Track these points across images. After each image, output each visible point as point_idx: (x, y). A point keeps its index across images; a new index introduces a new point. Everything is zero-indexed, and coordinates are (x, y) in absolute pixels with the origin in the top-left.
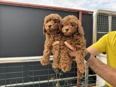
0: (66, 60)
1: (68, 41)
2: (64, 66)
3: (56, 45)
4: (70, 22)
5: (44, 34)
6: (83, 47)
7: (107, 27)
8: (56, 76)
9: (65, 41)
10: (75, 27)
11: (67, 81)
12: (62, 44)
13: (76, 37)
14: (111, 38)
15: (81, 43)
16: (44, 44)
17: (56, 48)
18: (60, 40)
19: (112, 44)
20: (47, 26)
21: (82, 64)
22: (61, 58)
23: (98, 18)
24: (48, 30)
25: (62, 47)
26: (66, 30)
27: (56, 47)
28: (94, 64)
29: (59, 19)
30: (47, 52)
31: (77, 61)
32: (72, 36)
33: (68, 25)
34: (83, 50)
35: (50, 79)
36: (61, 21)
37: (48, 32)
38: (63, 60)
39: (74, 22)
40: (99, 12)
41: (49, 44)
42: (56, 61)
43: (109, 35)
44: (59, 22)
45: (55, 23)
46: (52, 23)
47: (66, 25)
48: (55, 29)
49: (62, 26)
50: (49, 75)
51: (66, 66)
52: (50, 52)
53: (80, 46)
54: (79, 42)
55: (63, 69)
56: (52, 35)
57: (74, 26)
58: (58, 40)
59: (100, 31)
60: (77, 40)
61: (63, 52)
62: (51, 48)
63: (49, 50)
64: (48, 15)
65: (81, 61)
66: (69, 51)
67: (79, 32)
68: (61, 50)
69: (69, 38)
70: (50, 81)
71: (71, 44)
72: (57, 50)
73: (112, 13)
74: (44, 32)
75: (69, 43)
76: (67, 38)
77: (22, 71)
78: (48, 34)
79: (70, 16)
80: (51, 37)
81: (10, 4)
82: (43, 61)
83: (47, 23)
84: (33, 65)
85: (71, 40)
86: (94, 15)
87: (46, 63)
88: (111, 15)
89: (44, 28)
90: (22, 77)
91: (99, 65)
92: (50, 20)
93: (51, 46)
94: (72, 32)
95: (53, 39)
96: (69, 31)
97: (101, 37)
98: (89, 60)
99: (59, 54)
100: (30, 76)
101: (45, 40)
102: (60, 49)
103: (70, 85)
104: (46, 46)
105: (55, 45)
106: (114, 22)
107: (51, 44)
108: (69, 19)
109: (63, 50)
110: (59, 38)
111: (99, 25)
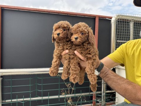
0: (76, 71)
1: (78, 50)
2: (74, 77)
3: (66, 54)
4: (79, 30)
5: (53, 42)
6: (94, 56)
7: (127, 35)
8: (68, 91)
9: (75, 50)
10: (86, 36)
11: (80, 97)
12: (71, 53)
13: (87, 46)
14: (129, 48)
15: (92, 52)
16: (53, 53)
17: (65, 58)
18: (70, 49)
19: (130, 55)
20: (56, 34)
21: (92, 74)
22: (71, 68)
23: (117, 24)
24: (56, 38)
25: (72, 56)
26: (75, 38)
27: (65, 56)
28: (108, 76)
29: (68, 26)
30: (56, 61)
31: (87, 71)
32: (82, 45)
33: (77, 33)
34: (94, 60)
35: (61, 95)
36: (70, 28)
37: (57, 40)
38: (73, 70)
39: (84, 30)
40: (119, 17)
41: (58, 53)
42: (65, 72)
43: (127, 44)
44: (69, 30)
45: (64, 30)
46: (61, 31)
47: (75, 34)
48: (64, 37)
49: (72, 34)
50: (60, 90)
51: (76, 77)
52: (60, 62)
53: (91, 56)
54: (89, 51)
55: (73, 80)
56: (61, 43)
57: (84, 34)
58: (67, 49)
59: (120, 40)
60: (87, 49)
61: (73, 62)
62: (60, 57)
63: (58, 60)
64: (57, 23)
65: (91, 71)
66: (79, 61)
67: (90, 40)
68: (71, 60)
69: (79, 47)
70: (61, 96)
71: (81, 53)
72: (67, 60)
73: (135, 19)
74: (52, 40)
75: (79, 52)
76: (77, 47)
77: (29, 85)
78: (57, 42)
79: (80, 24)
80: (60, 45)
81: (17, 10)
82: (52, 71)
83: (56, 31)
84: (42, 78)
85: (82, 49)
86: (113, 21)
87: (54, 74)
88: (132, 21)
89: (52, 36)
90: (30, 92)
91: (112, 77)
92: (59, 28)
93: (60, 56)
94: (82, 41)
95: (62, 47)
96: (78, 40)
97: (119, 47)
98: (102, 71)
99: (69, 64)
100: (38, 90)
101: (54, 49)
102: (70, 58)
103: (84, 102)
104: (55, 55)
105: (64, 55)
106: (136, 29)
107: (61, 54)
108: (79, 27)
109: (73, 60)
110: (69, 47)
111: (119, 32)
